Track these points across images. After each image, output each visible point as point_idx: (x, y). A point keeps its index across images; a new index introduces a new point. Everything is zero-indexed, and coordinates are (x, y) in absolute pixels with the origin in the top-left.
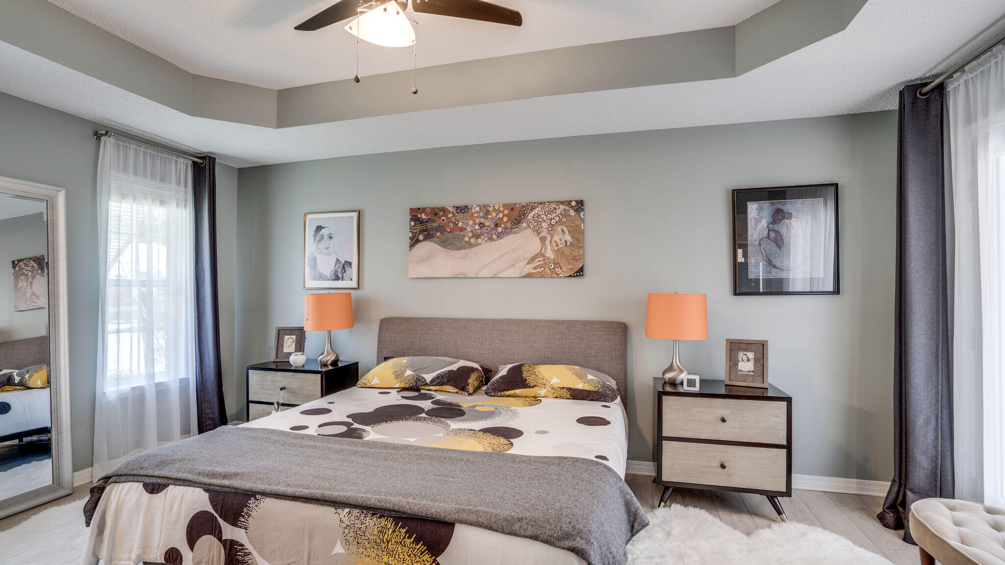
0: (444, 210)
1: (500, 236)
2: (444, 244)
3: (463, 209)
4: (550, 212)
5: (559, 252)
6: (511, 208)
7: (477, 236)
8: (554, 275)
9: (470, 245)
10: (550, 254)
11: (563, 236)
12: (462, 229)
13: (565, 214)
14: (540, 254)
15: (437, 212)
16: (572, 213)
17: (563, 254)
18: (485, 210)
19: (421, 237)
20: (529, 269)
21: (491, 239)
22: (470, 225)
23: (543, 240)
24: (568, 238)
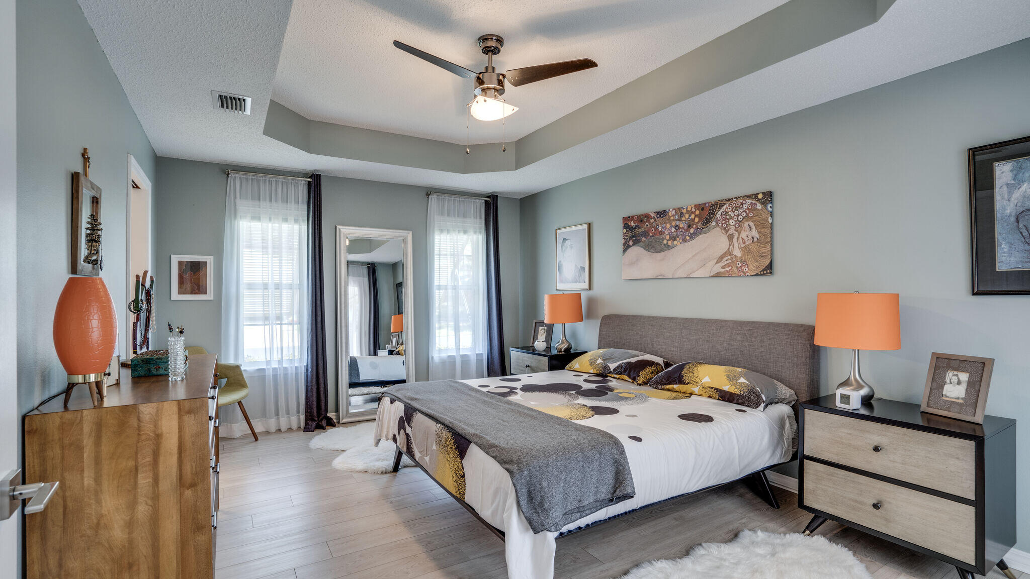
0: (647, 216)
1: (692, 237)
2: (649, 248)
3: (662, 214)
4: (737, 208)
5: (746, 249)
6: (701, 207)
7: (673, 238)
8: (741, 274)
9: (668, 248)
10: (737, 252)
11: (750, 232)
12: (662, 233)
13: (752, 209)
14: (728, 253)
15: (642, 218)
16: (759, 206)
17: (750, 251)
18: (680, 212)
19: (631, 243)
20: (718, 268)
21: (685, 240)
22: (668, 229)
23: (731, 237)
24: (755, 233)
